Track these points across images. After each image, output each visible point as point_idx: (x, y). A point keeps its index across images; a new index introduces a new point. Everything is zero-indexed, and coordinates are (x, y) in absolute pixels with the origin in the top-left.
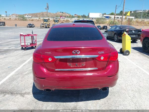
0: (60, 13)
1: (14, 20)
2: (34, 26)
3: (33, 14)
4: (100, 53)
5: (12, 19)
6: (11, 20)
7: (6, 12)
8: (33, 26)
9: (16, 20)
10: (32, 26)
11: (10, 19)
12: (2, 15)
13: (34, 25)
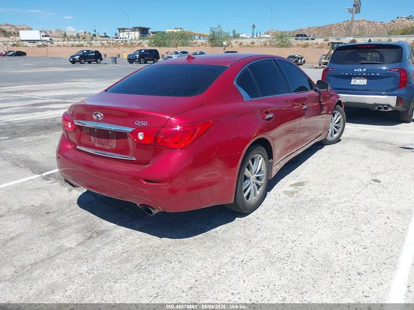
0: (407, 21)
1: (261, 46)
2: (304, 62)
3: (319, 28)
4: (137, 123)
5: (256, 44)
6: (254, 46)
7: (254, 26)
8: (299, 61)
9: (265, 45)
10: (296, 61)
11: (253, 43)
12: (241, 36)
13: (303, 60)
